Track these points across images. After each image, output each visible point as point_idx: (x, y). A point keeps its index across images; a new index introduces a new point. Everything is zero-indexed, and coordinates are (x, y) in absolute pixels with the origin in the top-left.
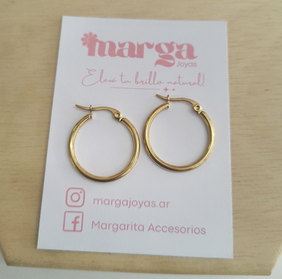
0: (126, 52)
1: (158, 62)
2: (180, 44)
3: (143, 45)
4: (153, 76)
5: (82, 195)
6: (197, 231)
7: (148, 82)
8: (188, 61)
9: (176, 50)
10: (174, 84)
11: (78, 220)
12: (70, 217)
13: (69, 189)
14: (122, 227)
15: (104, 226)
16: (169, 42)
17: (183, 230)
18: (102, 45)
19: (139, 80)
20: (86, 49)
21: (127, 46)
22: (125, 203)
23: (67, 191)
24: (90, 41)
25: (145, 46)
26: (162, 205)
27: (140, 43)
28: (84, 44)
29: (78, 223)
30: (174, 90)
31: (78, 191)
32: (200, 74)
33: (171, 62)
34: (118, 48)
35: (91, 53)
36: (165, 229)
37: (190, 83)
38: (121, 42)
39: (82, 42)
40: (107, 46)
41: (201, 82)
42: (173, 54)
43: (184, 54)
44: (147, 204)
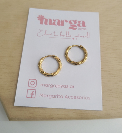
0: (56, 23)
1: (70, 28)
2: (79, 21)
3: (64, 21)
4: (68, 33)
5: (35, 82)
6: (86, 98)
7: (66, 35)
8: (83, 27)
9: (77, 23)
10: (77, 36)
11: (33, 93)
12: (30, 92)
13: (30, 80)
14: (53, 96)
15: (45, 96)
16: (75, 20)
17: (80, 98)
18: (46, 20)
19: (62, 35)
20: (39, 22)
21: (57, 21)
22: (55, 86)
23: (29, 81)
24: (41, 19)
25: (65, 21)
26: (71, 87)
27: (63, 20)
28: (38, 20)
29: (33, 94)
30: (76, 39)
31: (34, 80)
32: (87, 33)
33: (76, 28)
34: (53, 22)
35: (41, 23)
36: (72, 97)
37: (83, 36)
38: (54, 19)
39: (37, 19)
40: (48, 21)
41: (88, 36)
42: (76, 25)
43: (81, 25)
44: (64, 86)
